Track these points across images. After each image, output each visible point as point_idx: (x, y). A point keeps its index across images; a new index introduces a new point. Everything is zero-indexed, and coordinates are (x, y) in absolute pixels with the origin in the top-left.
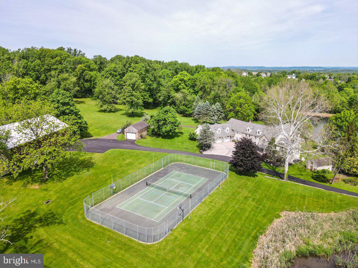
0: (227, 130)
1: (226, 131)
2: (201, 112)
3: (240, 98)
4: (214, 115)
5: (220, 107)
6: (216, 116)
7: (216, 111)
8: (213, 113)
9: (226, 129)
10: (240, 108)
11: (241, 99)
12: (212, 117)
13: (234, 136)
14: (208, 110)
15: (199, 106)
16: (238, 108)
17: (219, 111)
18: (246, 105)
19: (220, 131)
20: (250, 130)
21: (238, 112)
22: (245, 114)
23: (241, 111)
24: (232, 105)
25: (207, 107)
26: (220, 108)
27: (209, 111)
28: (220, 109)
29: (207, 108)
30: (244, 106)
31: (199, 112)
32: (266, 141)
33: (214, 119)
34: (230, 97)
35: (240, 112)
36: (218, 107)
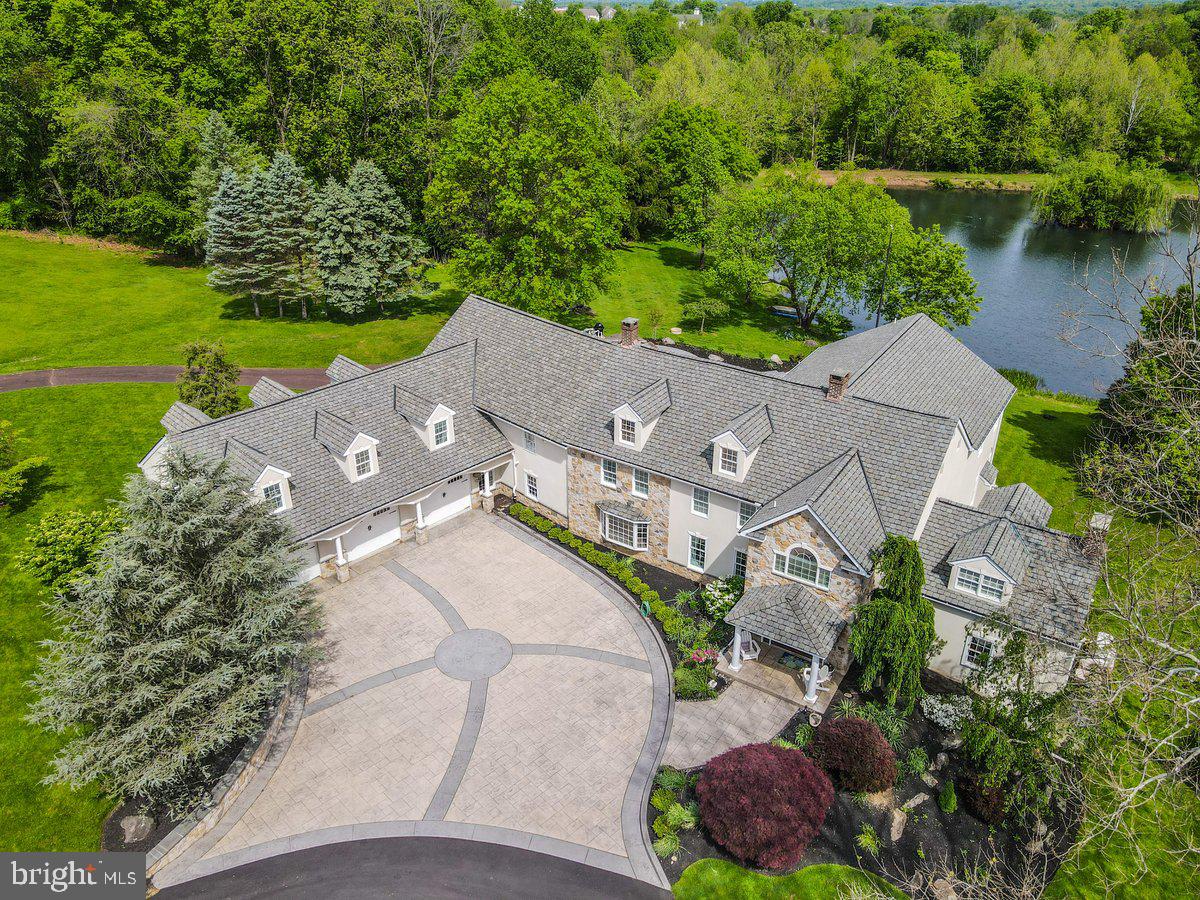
0: (440, 427)
1: (428, 437)
2: (248, 241)
3: (518, 124)
4: (346, 259)
5: (388, 190)
6: (366, 262)
7: (359, 229)
8: (340, 240)
9: (431, 423)
10: (528, 205)
11: (529, 134)
12: (334, 270)
13: (502, 470)
14: (297, 222)
15: (225, 194)
16: (511, 203)
17: (380, 221)
18: (570, 176)
19: (373, 456)
20: (638, 426)
21: (517, 229)
22: (568, 241)
23: (534, 221)
24: (466, 174)
25: (289, 199)
26: (385, 199)
27: (307, 225)
28: (387, 212)
29: (290, 207)
30: (555, 186)
31: (236, 241)
32: (826, 560)
33: (353, 288)
34: (451, 114)
35: (528, 231)
36: (368, 194)
